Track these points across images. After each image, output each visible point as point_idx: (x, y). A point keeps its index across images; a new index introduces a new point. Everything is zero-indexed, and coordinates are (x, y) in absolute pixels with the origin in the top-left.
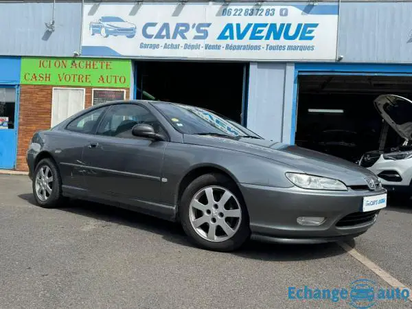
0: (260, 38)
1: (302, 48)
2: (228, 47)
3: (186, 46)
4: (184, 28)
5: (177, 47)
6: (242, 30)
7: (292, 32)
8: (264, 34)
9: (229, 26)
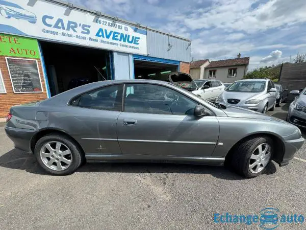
0: (117, 40)
1: (135, 48)
2: (102, 41)
3: (77, 37)
4: (73, 25)
5: (71, 36)
6: (108, 34)
7: (130, 40)
8: (119, 37)
9: (101, 30)
